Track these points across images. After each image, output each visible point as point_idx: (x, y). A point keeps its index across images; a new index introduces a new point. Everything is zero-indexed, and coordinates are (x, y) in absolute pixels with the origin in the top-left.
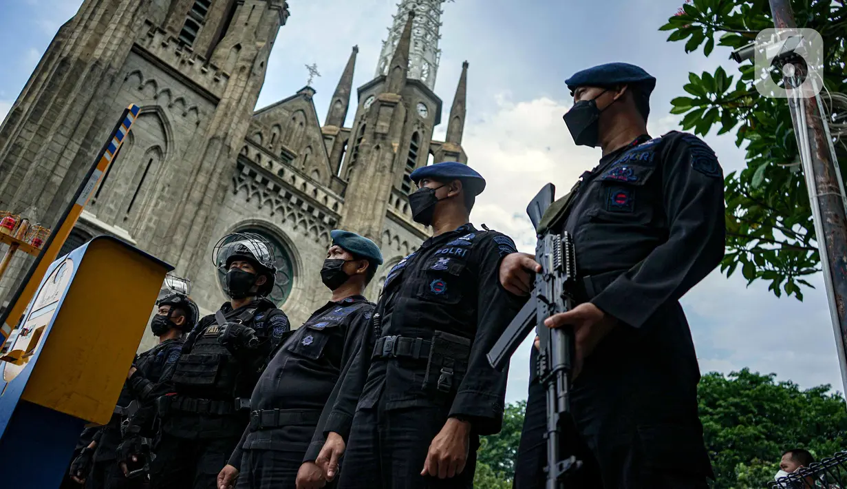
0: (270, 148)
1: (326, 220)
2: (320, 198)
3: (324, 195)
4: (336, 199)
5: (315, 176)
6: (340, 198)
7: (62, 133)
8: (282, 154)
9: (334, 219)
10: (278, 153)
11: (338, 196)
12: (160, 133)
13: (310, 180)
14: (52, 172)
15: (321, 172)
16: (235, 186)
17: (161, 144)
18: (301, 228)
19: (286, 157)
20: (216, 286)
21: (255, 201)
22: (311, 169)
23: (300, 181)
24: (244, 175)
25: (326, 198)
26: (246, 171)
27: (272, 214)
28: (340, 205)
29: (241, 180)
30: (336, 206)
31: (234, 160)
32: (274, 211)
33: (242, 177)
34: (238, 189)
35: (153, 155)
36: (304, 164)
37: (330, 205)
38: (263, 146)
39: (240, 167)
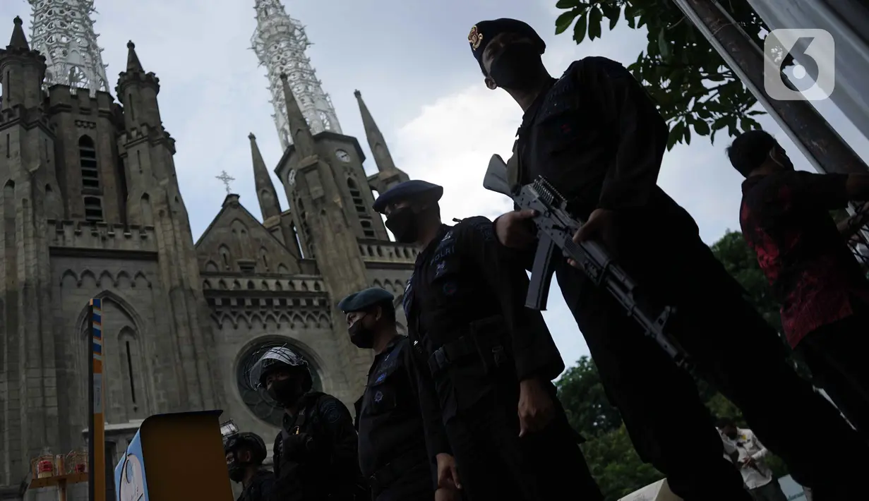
0: (228, 269)
1: (316, 303)
2: (298, 286)
3: (300, 282)
4: (313, 279)
5: (283, 271)
6: (317, 276)
7: (32, 366)
8: (242, 268)
9: (322, 298)
10: (238, 269)
11: (313, 276)
12: (121, 315)
13: (281, 276)
14: (44, 406)
15: (287, 265)
16: (217, 321)
17: (129, 323)
18: (297, 323)
19: (247, 269)
20: (253, 420)
21: (242, 324)
22: (275, 266)
23: (272, 283)
24: (219, 307)
25: (304, 284)
26: (219, 302)
27: (265, 327)
28: (320, 283)
29: (219, 313)
30: (317, 286)
31: (202, 299)
32: (264, 322)
33: (218, 310)
34: (220, 322)
35: (126, 337)
36: (266, 266)
37: (311, 288)
38: (221, 269)
39: (211, 302)
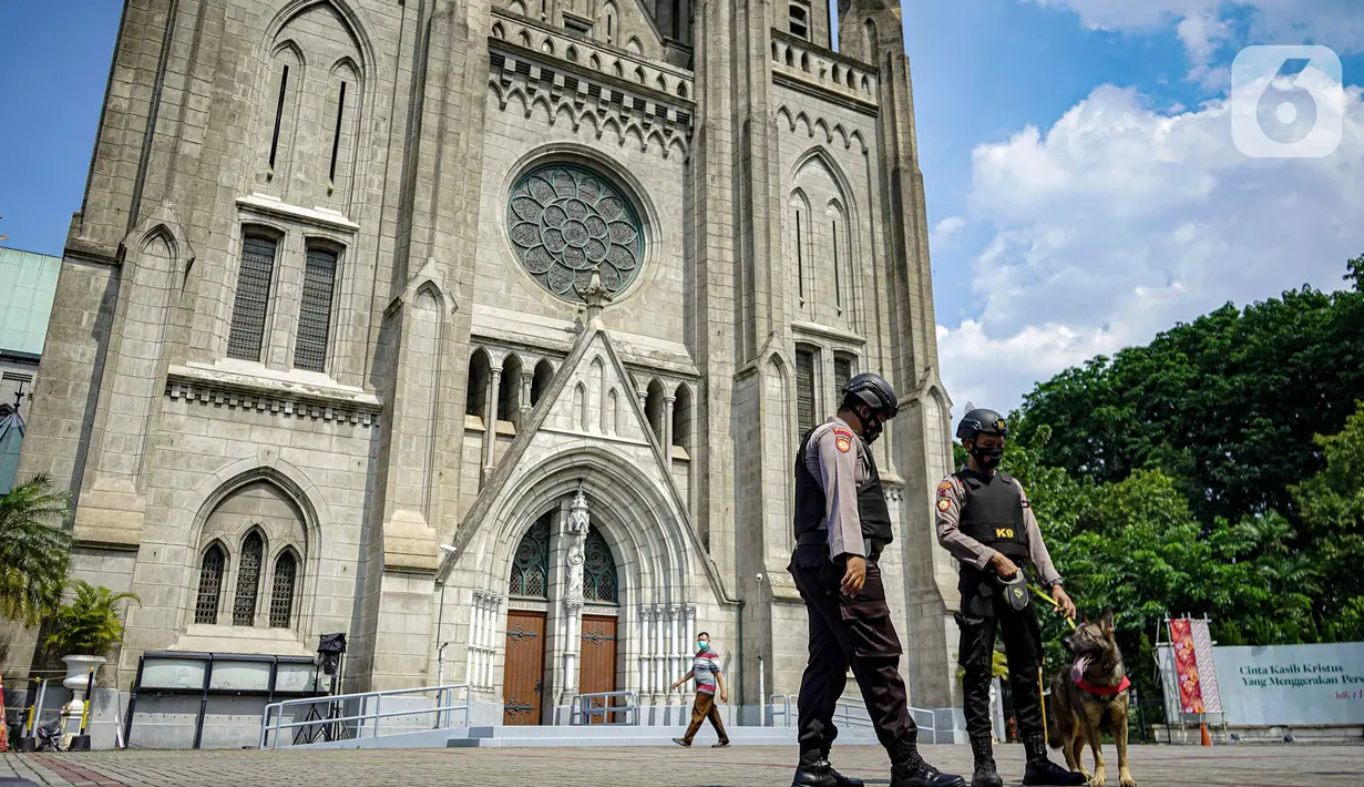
0: (544, 19)
1: (672, 115)
2: (651, 81)
3: (657, 74)
4: (679, 75)
5: (633, 47)
6: (687, 73)
7: (176, 69)
8: (567, 25)
9: (685, 111)
10: (561, 23)
11: (680, 71)
12: (345, 36)
13: (625, 54)
14: (178, 136)
15: (642, 40)
16: (500, 96)
17: (353, 53)
18: (631, 139)
19: (576, 26)
20: (516, 271)
21: (539, 112)
22: (625, 37)
24: (509, 73)
25: (661, 79)
26: (510, 64)
27: (576, 128)
28: (689, 84)
29: (506, 84)
30: (682, 88)
31: (482, 50)
32: (577, 121)
33: (505, 77)
34: (504, 99)
35: (344, 73)
36: (609, 34)
37: (672, 90)
38: (531, 14)
39: (497, 62)
